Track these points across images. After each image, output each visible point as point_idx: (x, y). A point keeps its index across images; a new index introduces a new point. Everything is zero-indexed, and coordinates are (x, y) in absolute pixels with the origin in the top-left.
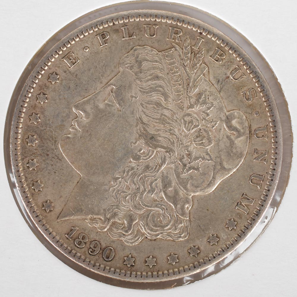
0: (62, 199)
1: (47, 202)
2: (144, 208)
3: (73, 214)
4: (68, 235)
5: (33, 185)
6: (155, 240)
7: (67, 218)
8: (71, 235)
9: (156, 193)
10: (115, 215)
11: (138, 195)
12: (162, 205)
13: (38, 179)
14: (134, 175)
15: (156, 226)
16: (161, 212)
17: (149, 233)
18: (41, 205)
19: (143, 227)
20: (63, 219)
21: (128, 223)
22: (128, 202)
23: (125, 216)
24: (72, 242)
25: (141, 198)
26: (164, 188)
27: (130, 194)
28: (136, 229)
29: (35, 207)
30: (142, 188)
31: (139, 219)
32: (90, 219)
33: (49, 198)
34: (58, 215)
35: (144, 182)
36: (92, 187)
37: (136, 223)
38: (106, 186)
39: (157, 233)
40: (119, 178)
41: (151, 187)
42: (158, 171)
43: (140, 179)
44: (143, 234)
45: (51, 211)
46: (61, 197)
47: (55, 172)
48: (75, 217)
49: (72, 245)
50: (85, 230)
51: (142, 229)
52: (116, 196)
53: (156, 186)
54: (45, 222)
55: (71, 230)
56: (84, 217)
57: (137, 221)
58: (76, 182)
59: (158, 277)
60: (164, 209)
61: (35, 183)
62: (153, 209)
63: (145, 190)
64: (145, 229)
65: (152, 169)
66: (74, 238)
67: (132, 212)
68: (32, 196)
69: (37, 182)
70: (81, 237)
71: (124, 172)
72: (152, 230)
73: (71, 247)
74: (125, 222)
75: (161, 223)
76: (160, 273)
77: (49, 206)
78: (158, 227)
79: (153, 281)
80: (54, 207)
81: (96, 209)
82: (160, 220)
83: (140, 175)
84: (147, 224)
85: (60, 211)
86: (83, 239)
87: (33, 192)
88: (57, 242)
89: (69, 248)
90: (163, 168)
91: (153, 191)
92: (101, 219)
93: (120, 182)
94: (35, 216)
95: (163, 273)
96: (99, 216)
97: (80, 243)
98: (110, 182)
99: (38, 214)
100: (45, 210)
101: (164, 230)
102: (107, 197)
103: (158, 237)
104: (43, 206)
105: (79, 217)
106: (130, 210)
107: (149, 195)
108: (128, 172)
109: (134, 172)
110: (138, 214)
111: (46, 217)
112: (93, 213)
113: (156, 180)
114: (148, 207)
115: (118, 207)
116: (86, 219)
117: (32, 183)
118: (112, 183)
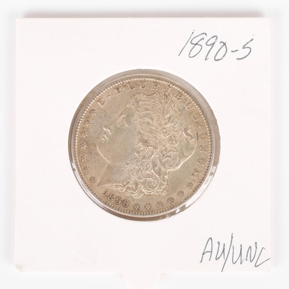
0: (100, 176)
1: (92, 178)
2: (143, 179)
3: (106, 183)
4: (104, 194)
5: (85, 169)
6: (150, 195)
7: (103, 186)
8: (105, 194)
9: (149, 170)
10: (128, 183)
11: (140, 172)
12: (152, 177)
13: (87, 166)
14: (137, 161)
15: (150, 188)
16: (152, 180)
17: (146, 192)
18: (89, 180)
19: (143, 189)
20: (101, 186)
21: (135, 187)
22: (135, 176)
23: (134, 183)
24: (106, 198)
25: (141, 173)
26: (153, 168)
27: (135, 172)
28: (140, 190)
29: (86, 180)
30: (142, 168)
31: (141, 184)
32: (115, 186)
33: (93, 175)
34: (98, 184)
35: (143, 165)
36: (115, 169)
37: (139, 187)
38: (123, 168)
39: (151, 191)
40: (129, 163)
41: (147, 167)
42: (150, 159)
43: (141, 163)
44: (143, 192)
45: (94, 182)
46: (99, 174)
47: (96, 162)
48: (108, 185)
49: (106, 200)
50: (113, 192)
51: (143, 190)
52: (128, 173)
53: (149, 167)
54: (92, 188)
55: (106, 192)
56: (112, 185)
57: (140, 185)
58: (107, 166)
59: (152, 214)
60: (153, 178)
61: (86, 168)
62: (148, 179)
63: (143, 169)
64: (144, 189)
65: (146, 158)
66: (107, 196)
67: (137, 181)
68: (84, 175)
69: (86, 167)
70: (111, 195)
71: (132, 160)
72: (148, 190)
73: (106, 201)
74: (134, 186)
75: (152, 186)
76: (153, 212)
77: (93, 180)
78: (151, 188)
79: (150, 217)
80: (96, 180)
81: (118, 180)
82: (152, 184)
83: (140, 161)
84: (145, 187)
85: (99, 182)
86: (112, 196)
87: (85, 172)
88: (99, 198)
89: (105, 201)
90: (152, 157)
91: (148, 170)
92: (121, 186)
93: (130, 166)
94: (86, 185)
95: (155, 212)
96: (120, 184)
97: (110, 199)
98: (125, 166)
99: (88, 184)
100: (91, 182)
101: (154, 190)
102: (123, 173)
103: (151, 193)
104: (90, 180)
105: (109, 185)
106: (136, 180)
107: (146, 172)
108: (134, 160)
109: (137, 160)
110: (140, 182)
111: (92, 185)
112: (116, 182)
113: (149, 164)
114: (145, 178)
115: (129, 178)
116: (113, 186)
117: (84, 168)
118: (126, 166)
